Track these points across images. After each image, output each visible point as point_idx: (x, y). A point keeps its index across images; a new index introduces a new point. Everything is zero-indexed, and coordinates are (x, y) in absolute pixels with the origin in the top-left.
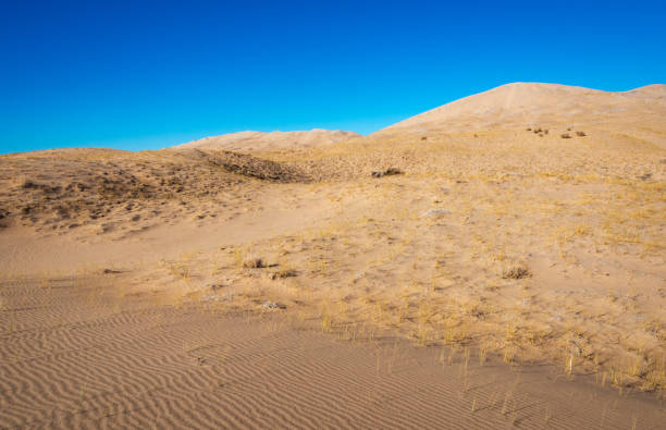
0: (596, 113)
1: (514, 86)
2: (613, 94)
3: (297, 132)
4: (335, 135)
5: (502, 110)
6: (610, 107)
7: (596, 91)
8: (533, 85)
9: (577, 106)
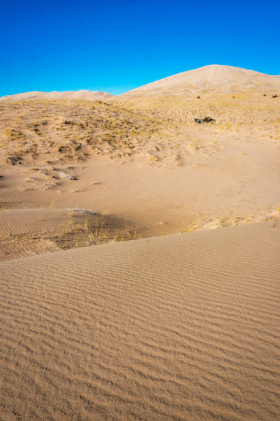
0: (263, 88)
1: (213, 67)
2: (271, 76)
3: (69, 92)
4: (95, 94)
5: (206, 82)
6: (270, 84)
7: (261, 74)
8: (225, 67)
9: (251, 83)
